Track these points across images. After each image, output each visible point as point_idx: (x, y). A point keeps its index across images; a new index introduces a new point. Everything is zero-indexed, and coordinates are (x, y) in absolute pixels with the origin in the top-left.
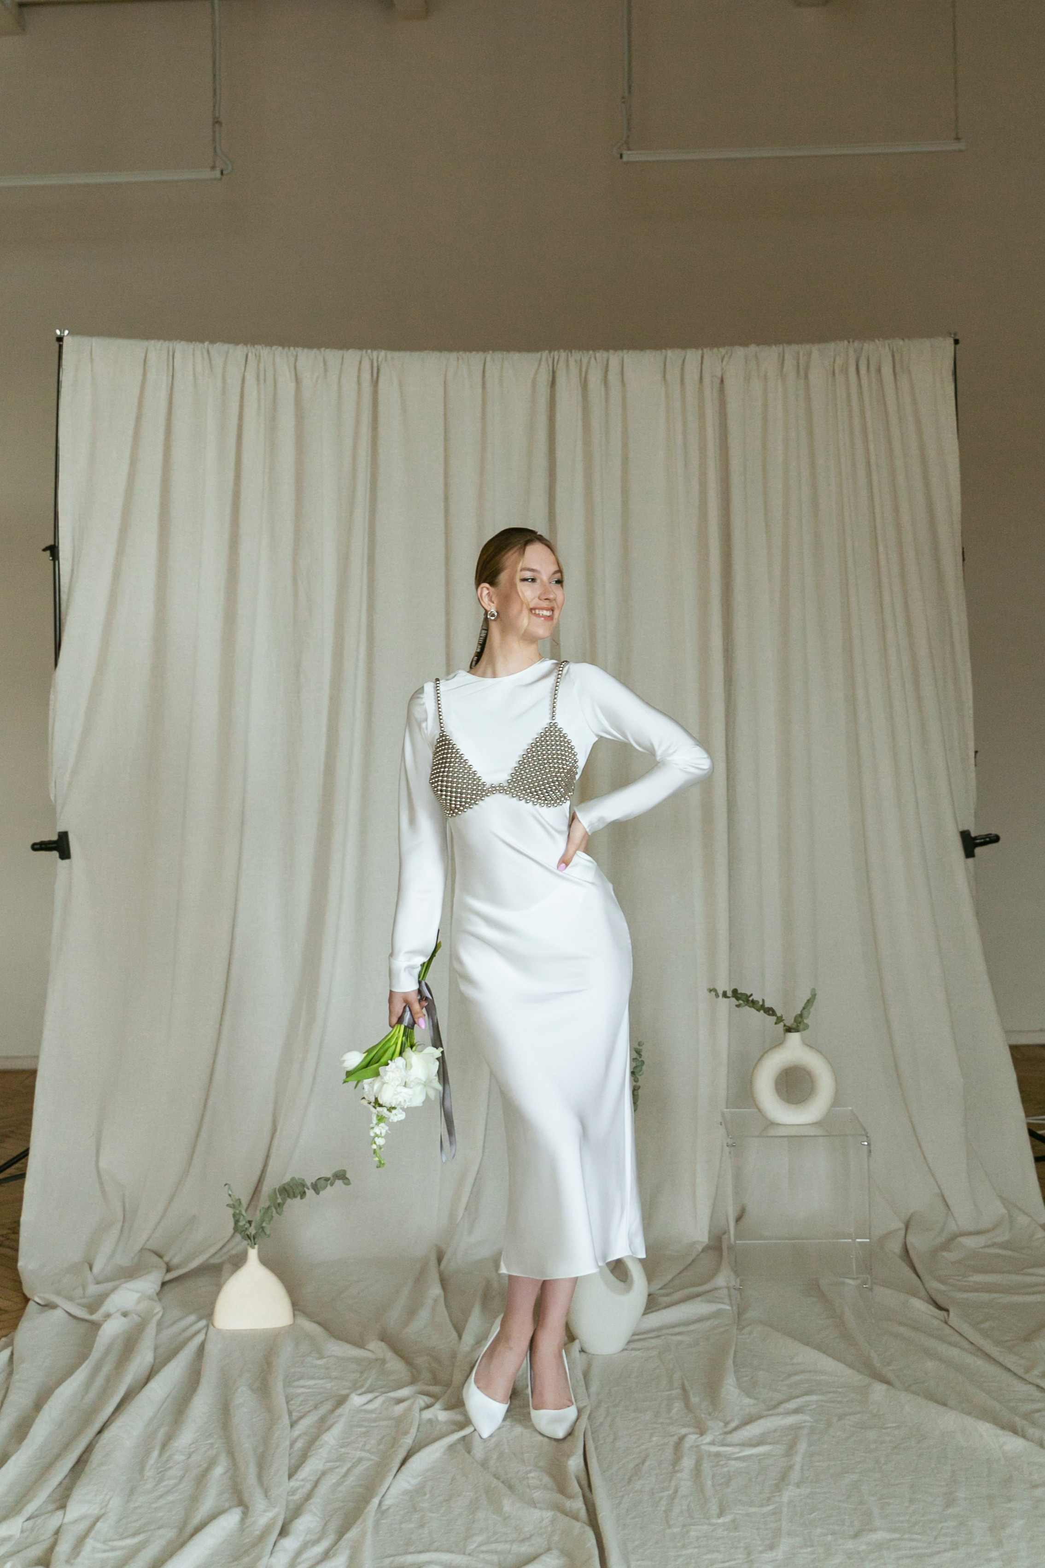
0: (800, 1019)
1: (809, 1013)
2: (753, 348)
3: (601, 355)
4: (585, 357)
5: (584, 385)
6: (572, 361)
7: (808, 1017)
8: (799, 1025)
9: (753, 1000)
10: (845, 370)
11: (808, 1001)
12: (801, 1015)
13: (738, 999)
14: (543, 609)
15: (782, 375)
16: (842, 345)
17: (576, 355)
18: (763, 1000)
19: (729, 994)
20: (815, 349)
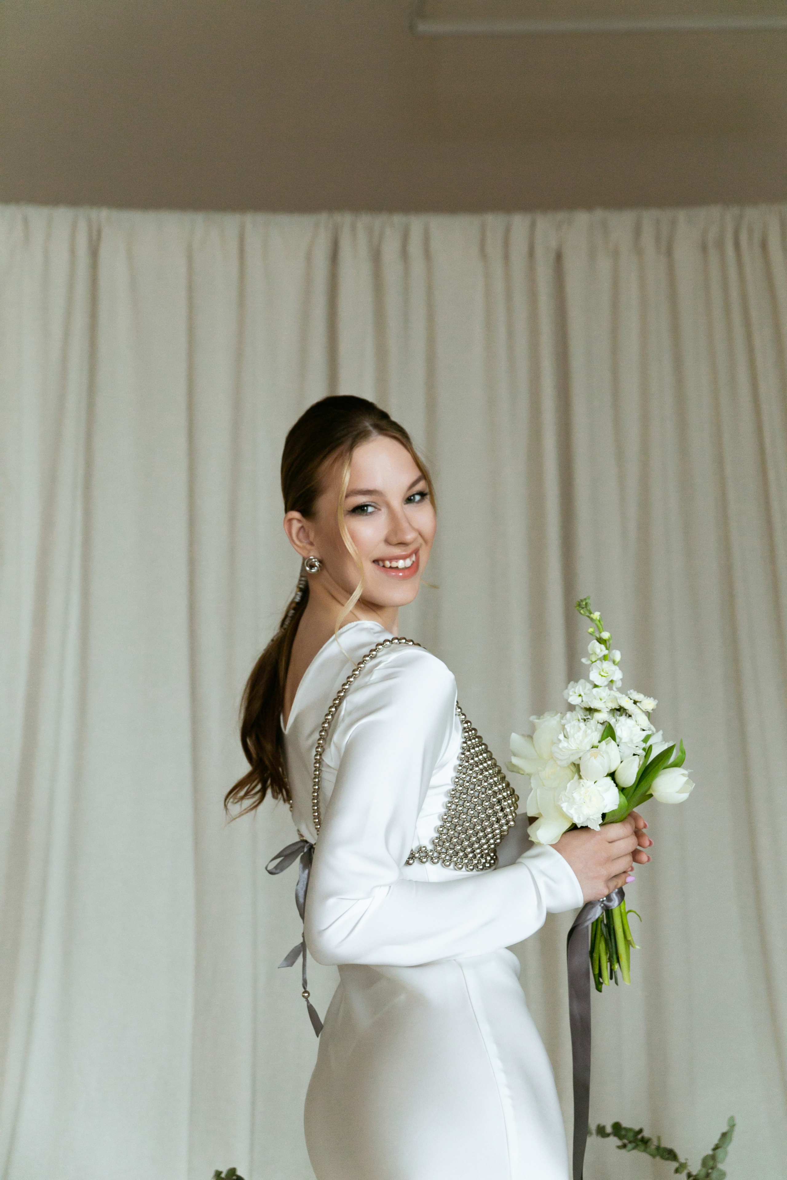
0: (711, 1163)
1: (726, 1154)
2: (599, 214)
3: (398, 219)
4: (378, 221)
5: (376, 257)
6: (360, 225)
7: (723, 1160)
8: (710, 1171)
9: (643, 1138)
10: (720, 245)
11: (724, 1135)
12: (713, 1157)
13: (621, 1138)
14: (397, 558)
15: (638, 250)
16: (715, 211)
17: (364, 220)
18: (659, 1138)
19: (609, 1129)
20: (682, 215)
